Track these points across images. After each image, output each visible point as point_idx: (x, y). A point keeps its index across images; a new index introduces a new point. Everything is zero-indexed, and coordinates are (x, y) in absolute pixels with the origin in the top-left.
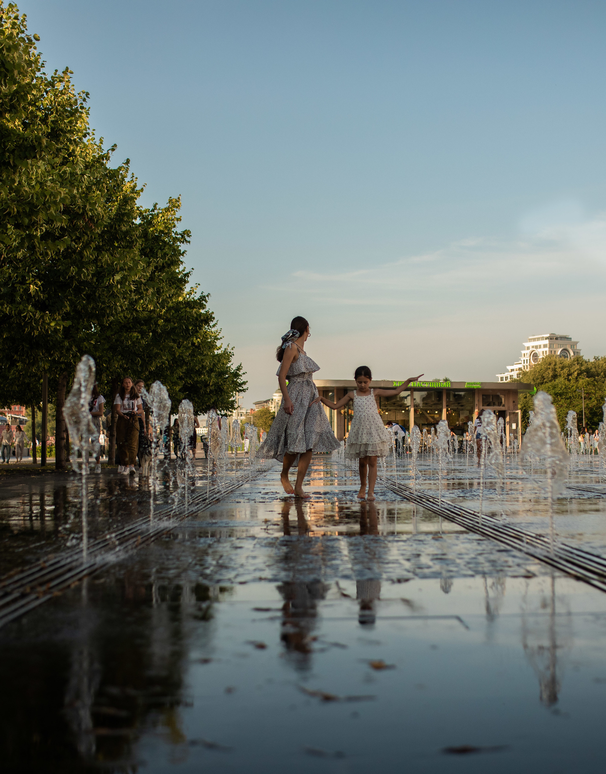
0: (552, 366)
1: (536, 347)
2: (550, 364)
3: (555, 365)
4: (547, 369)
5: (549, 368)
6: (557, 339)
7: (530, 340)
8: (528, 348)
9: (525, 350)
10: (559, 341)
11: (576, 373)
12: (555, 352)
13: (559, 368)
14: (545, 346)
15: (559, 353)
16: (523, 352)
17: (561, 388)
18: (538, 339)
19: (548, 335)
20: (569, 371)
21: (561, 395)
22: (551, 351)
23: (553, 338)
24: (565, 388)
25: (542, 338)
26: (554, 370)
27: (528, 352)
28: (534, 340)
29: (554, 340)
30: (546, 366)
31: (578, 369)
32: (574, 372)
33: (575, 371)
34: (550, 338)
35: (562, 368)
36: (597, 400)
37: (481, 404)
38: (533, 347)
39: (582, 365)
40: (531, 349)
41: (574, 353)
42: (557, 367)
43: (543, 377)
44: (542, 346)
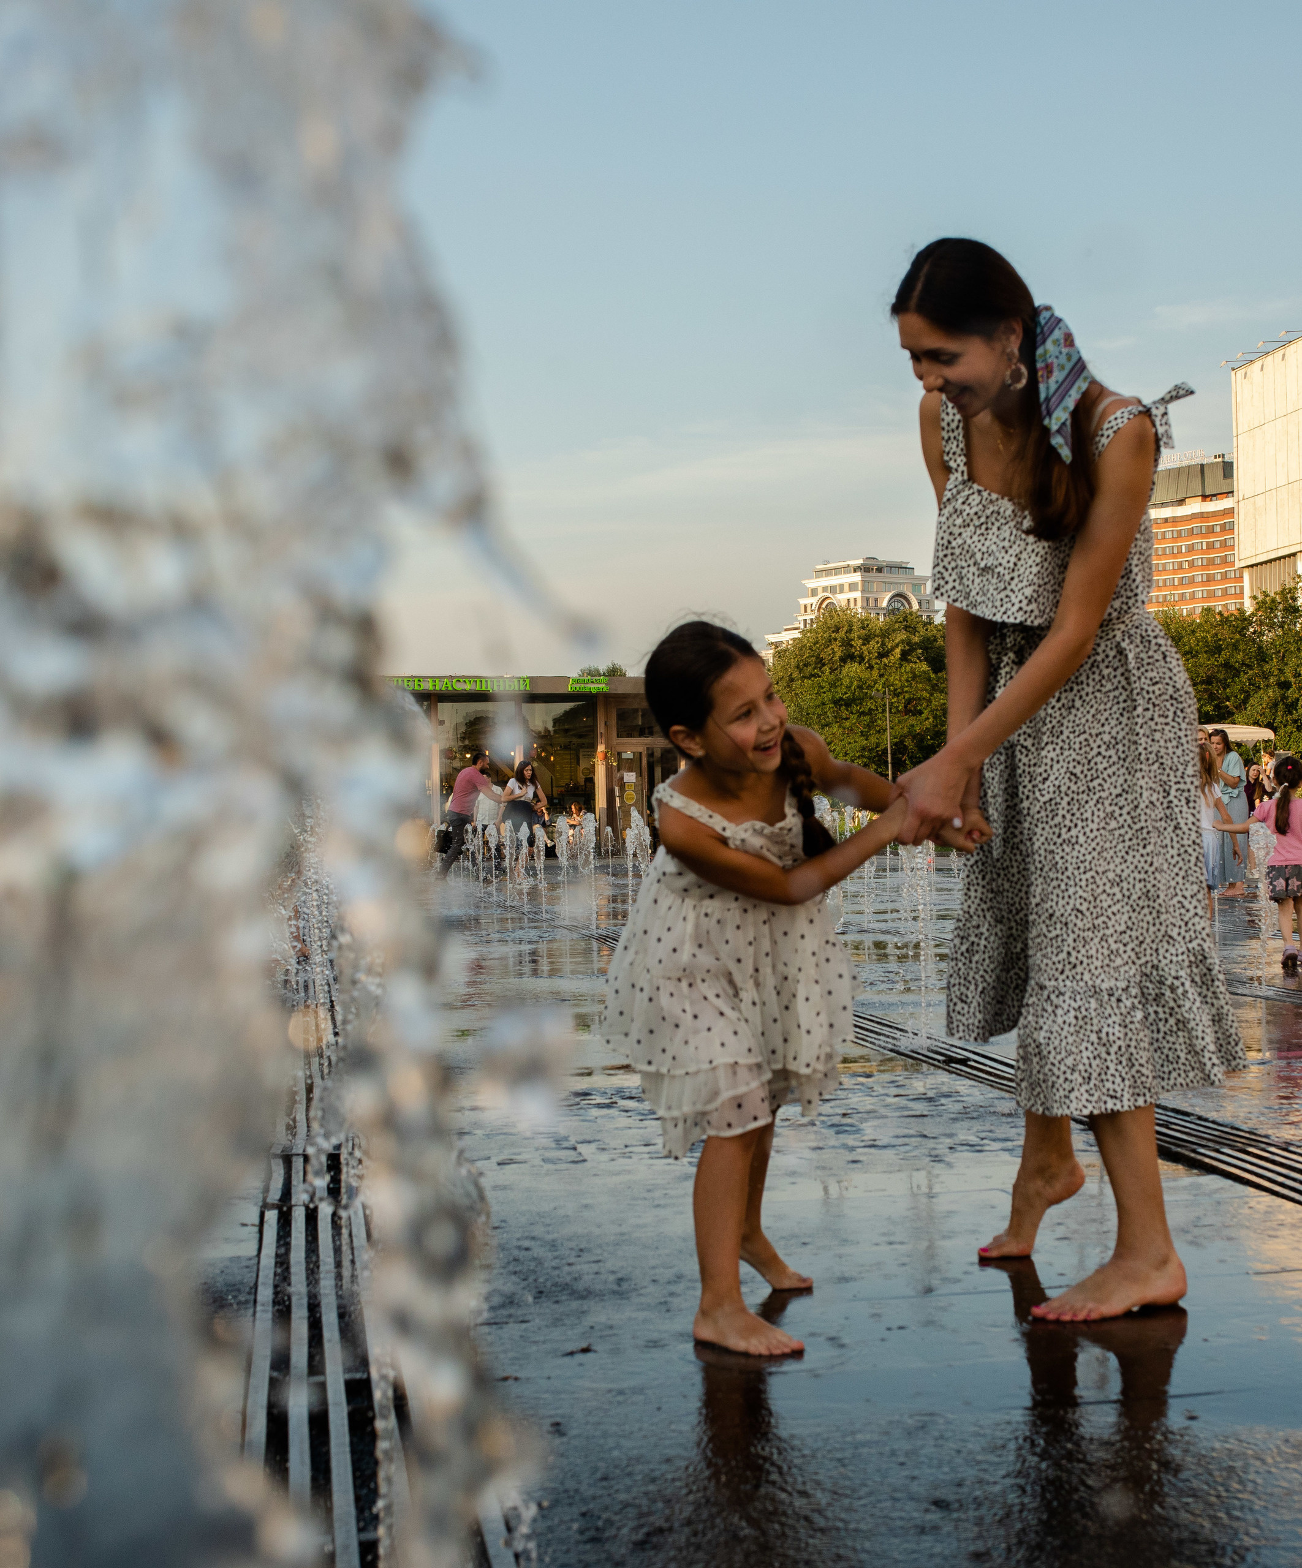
0: (842, 634)
1: (833, 589)
2: (837, 630)
3: (850, 631)
4: (830, 641)
5: (835, 640)
6: (880, 570)
7: (819, 573)
8: (814, 592)
9: (807, 596)
10: (885, 576)
11: (898, 650)
12: (876, 600)
13: (859, 638)
14: (853, 587)
15: (885, 604)
16: (803, 601)
17: (849, 687)
18: (837, 571)
19: (860, 561)
20: (883, 644)
21: (848, 704)
22: (868, 600)
23: (871, 568)
24: (860, 687)
25: (847, 569)
26: (847, 643)
27: (814, 601)
28: (828, 572)
29: (874, 574)
30: (826, 635)
31: (902, 641)
32: (893, 649)
33: (897, 645)
34: (865, 569)
35: (866, 640)
36: (935, 717)
37: (615, 734)
38: (825, 589)
39: (914, 630)
40: (821, 595)
41: (920, 604)
42: (854, 635)
43: (820, 663)
44: (846, 588)
